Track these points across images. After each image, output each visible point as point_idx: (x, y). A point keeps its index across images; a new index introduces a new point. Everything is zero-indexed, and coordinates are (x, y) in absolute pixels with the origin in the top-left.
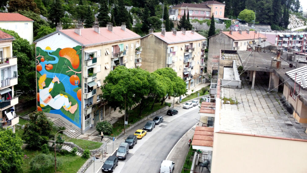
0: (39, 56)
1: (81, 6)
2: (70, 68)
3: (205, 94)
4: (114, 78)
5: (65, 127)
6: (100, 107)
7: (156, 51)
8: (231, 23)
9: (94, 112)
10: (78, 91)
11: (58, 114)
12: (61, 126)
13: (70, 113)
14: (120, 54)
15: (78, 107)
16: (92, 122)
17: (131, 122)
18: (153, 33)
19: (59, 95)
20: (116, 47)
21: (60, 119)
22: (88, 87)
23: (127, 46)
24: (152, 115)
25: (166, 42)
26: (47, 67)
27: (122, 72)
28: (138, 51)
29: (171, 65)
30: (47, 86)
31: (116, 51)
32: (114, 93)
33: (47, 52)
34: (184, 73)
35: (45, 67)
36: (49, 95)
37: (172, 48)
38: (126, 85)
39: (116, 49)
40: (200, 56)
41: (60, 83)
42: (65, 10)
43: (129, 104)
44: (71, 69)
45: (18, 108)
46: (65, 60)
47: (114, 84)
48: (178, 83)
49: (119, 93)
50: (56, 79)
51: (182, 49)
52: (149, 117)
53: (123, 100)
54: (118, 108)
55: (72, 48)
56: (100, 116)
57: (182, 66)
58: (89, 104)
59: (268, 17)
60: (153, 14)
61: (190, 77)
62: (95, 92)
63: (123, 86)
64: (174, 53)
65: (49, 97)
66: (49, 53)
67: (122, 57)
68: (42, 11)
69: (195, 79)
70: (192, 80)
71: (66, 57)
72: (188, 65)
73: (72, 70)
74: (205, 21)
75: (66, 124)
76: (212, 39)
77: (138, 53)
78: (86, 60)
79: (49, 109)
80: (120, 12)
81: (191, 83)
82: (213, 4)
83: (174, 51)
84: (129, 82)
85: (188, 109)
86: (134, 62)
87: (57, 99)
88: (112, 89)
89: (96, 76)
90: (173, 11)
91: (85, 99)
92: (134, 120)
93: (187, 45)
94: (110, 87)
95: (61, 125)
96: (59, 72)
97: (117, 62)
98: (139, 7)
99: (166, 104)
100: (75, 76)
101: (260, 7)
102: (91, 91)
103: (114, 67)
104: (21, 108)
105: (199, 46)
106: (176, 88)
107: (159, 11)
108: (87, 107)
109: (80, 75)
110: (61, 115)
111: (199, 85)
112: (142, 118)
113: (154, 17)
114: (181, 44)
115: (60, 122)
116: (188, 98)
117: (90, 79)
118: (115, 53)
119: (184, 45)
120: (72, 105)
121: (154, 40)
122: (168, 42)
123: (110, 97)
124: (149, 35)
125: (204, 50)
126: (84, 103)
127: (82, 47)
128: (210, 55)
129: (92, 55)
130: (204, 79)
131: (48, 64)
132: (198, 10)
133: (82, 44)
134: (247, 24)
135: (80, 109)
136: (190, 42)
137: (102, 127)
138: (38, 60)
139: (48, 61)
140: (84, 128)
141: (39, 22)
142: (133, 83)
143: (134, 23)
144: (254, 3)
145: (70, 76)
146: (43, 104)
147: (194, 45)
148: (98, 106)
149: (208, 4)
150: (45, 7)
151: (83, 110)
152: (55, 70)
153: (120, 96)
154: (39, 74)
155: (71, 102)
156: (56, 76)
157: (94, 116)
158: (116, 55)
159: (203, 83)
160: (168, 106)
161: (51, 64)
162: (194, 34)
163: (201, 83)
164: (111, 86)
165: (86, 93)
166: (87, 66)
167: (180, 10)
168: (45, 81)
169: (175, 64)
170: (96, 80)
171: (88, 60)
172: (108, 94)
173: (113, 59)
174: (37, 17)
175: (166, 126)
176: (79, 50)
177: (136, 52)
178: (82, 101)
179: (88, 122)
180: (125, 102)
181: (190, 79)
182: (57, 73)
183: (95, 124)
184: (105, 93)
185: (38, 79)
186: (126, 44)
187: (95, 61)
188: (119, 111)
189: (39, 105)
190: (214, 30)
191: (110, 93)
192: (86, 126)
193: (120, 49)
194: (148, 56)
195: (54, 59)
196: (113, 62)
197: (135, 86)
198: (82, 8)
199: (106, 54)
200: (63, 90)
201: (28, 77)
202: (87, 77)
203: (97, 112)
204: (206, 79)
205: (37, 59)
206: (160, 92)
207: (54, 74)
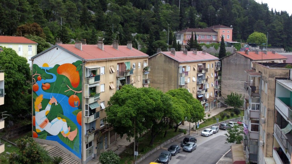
0: (36, 74)
1: (86, 31)
2: (68, 87)
3: (224, 119)
4: (121, 98)
5: (61, 157)
6: (105, 133)
7: (165, 71)
8: (240, 46)
9: (97, 139)
10: (78, 114)
11: (56, 140)
12: (57, 157)
13: (69, 140)
14: (126, 73)
15: (78, 133)
16: (95, 151)
17: (142, 151)
18: (161, 52)
19: (56, 119)
20: (122, 65)
21: (57, 146)
22: (90, 109)
23: (134, 65)
24: (165, 143)
25: (177, 60)
26: (44, 86)
27: (131, 91)
28: (146, 71)
29: (183, 86)
30: (43, 108)
31: (121, 69)
32: (121, 116)
33: (44, 70)
34: (198, 95)
35: (42, 86)
36: (46, 118)
37: (183, 67)
38: (135, 106)
39: (121, 67)
40: (214, 77)
41: (57, 104)
42: (72, 38)
43: (139, 130)
44: (70, 88)
45: (13, 133)
46: (63, 78)
47: (120, 105)
48: (195, 105)
49: (126, 116)
50: (53, 100)
51: (194, 69)
52: (162, 145)
53: (131, 125)
54: (125, 135)
55: (71, 64)
56: (104, 144)
57: (196, 88)
58: (91, 129)
59: (281, 39)
60: (158, 39)
61: (204, 101)
62: (97, 116)
63: (132, 108)
64: (187, 73)
65: (46, 121)
66: (47, 70)
67: (129, 76)
68: (50, 38)
69: (209, 103)
70: (207, 104)
71: (64, 74)
72: (202, 87)
73: (71, 90)
74: (212, 45)
75: (64, 153)
76: (225, 59)
77: (146, 73)
78: (87, 77)
79: (46, 135)
80: (125, 37)
81: (206, 107)
82: (219, 27)
83: (187, 71)
84: (138, 102)
85: (208, 136)
86: (142, 83)
87: (54, 123)
88: (118, 112)
89: (100, 97)
90: (178, 36)
91: (86, 124)
92: (144, 150)
93: (199, 65)
94: (115, 108)
95: (58, 154)
96: (56, 92)
97: (123, 82)
98: (144, 33)
99: (181, 131)
100: (75, 96)
101: (270, 30)
102: (94, 114)
103: (120, 87)
104: (16, 133)
105: (213, 67)
106: (193, 111)
107: (164, 37)
108: (89, 133)
109: (80, 95)
110: (58, 142)
111: (214, 109)
112: (154, 147)
113: (159, 41)
114: (194, 64)
115: (57, 150)
116: (204, 124)
117: (92, 100)
118: (121, 71)
119: (196, 65)
120: (71, 131)
121: (163, 59)
122: (179, 61)
123: (116, 120)
124: (158, 54)
125: (217, 71)
126: (85, 129)
127: (83, 62)
128: (224, 77)
129: (94, 72)
130: (219, 103)
131: (44, 83)
132: (204, 34)
133: (83, 58)
134: (259, 46)
135: (80, 135)
136: (202, 62)
137: (107, 159)
138: (34, 79)
139: (45, 80)
140: (85, 159)
141: (44, 46)
142: (143, 103)
143: (138, 48)
144: (264, 26)
145: (69, 97)
146: (39, 129)
147: (208, 66)
148: (102, 132)
149: (214, 28)
150: (53, 35)
151: (84, 137)
152: (52, 90)
153: (128, 120)
154: (35, 95)
155: (70, 128)
156: (53, 97)
157: (97, 143)
158: (122, 73)
159: (218, 108)
160: (183, 133)
161: (48, 83)
162: (205, 54)
163: (216, 108)
164: (117, 107)
165: (87, 116)
166: (88, 83)
167: (185, 35)
168: (41, 103)
169: (188, 85)
170: (99, 101)
171: (89, 77)
172: (114, 117)
173: (119, 77)
174: (42, 40)
175: (185, 158)
176: (79, 65)
177: (143, 72)
178: (82, 126)
179: (90, 152)
180: (134, 127)
181: (204, 103)
182: (55, 93)
183: (98, 154)
184: (110, 116)
185: (34, 100)
186: (133, 62)
187: (97, 78)
188: (127, 139)
189: (35, 130)
190: (225, 52)
191: (115, 116)
192: (87, 156)
193: (126, 67)
194: (157, 77)
195: (52, 77)
196: (119, 82)
197: (147, 107)
198: (87, 34)
199: (111, 72)
200: (60, 113)
201: (27, 100)
202: (88, 98)
203: (100, 139)
204: (222, 103)
205: (33, 77)
206: (176, 116)
207: (52, 94)
